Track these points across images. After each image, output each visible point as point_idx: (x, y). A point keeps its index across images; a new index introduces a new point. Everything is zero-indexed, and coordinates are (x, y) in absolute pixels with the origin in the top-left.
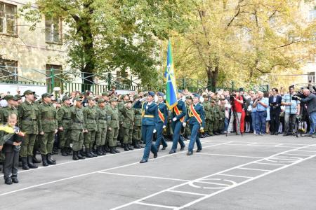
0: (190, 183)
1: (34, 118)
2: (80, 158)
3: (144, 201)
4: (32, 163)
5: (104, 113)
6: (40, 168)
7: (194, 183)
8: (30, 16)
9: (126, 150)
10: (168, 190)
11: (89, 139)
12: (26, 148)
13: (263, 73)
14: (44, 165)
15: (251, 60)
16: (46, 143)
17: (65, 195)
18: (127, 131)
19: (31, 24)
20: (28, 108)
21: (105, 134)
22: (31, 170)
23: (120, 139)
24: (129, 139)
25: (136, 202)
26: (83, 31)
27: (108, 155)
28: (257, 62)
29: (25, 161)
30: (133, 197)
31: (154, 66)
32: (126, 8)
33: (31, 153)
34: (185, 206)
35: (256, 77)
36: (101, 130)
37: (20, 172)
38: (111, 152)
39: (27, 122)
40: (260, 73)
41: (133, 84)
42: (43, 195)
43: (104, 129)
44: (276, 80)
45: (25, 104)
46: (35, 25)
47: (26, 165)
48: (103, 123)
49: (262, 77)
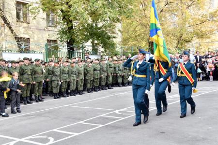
0: (117, 112)
1: (30, 73)
2: (58, 98)
3: (85, 122)
4: (29, 101)
5: (74, 70)
6: (34, 103)
7: (119, 112)
8: (33, 11)
9: (88, 92)
10: (102, 116)
11: (64, 86)
12: (25, 92)
13: (187, 42)
14: (37, 102)
16: (37, 89)
17: (42, 119)
18: (89, 81)
19: (34, 16)
20: (25, 68)
21: (75, 83)
22: (28, 104)
23: (85, 85)
24: (91, 86)
25: (81, 122)
26: (66, 19)
27: (78, 96)
29: (25, 99)
30: (80, 120)
32: (91, 4)
33: (29, 95)
34: (107, 124)
36: (72, 81)
37: (22, 106)
38: (80, 94)
39: (25, 76)
40: (185, 42)
42: (30, 119)
43: (74, 80)
45: (24, 66)
46: (36, 16)
47: (26, 102)
48: (73, 77)
49: (187, 44)
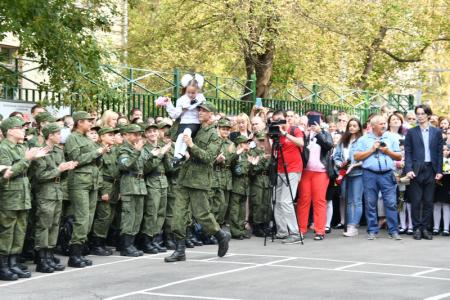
13: (402, 62)
15: (368, 25)
28: (383, 31)
31: (86, 31)
35: (380, 72)
40: (392, 62)
41: (25, 84)
44: (442, 81)
49: (400, 74)
